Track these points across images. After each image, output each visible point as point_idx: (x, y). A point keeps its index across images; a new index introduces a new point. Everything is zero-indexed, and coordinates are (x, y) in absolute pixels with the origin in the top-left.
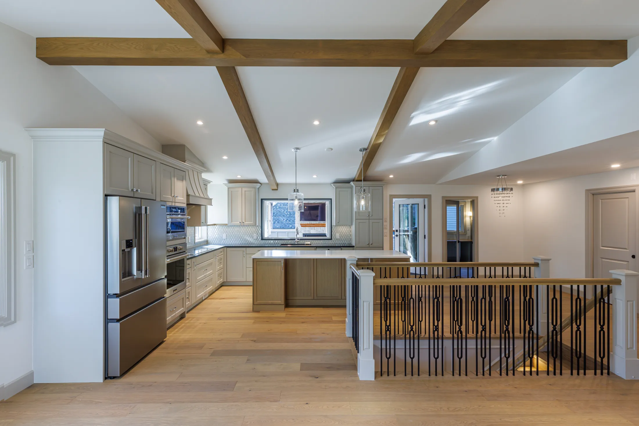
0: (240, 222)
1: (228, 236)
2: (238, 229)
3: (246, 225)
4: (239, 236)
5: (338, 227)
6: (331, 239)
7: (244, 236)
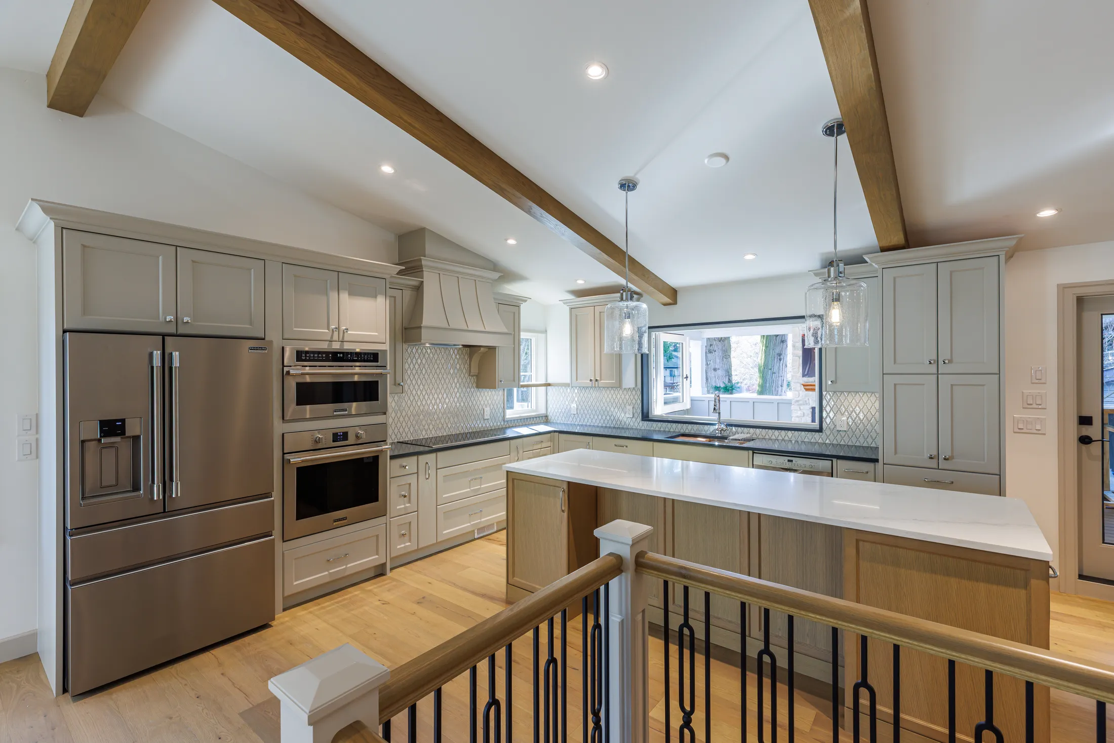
0: (591, 380)
1: (580, 407)
2: (594, 394)
3: (604, 387)
4: (600, 409)
5: (842, 398)
6: (820, 430)
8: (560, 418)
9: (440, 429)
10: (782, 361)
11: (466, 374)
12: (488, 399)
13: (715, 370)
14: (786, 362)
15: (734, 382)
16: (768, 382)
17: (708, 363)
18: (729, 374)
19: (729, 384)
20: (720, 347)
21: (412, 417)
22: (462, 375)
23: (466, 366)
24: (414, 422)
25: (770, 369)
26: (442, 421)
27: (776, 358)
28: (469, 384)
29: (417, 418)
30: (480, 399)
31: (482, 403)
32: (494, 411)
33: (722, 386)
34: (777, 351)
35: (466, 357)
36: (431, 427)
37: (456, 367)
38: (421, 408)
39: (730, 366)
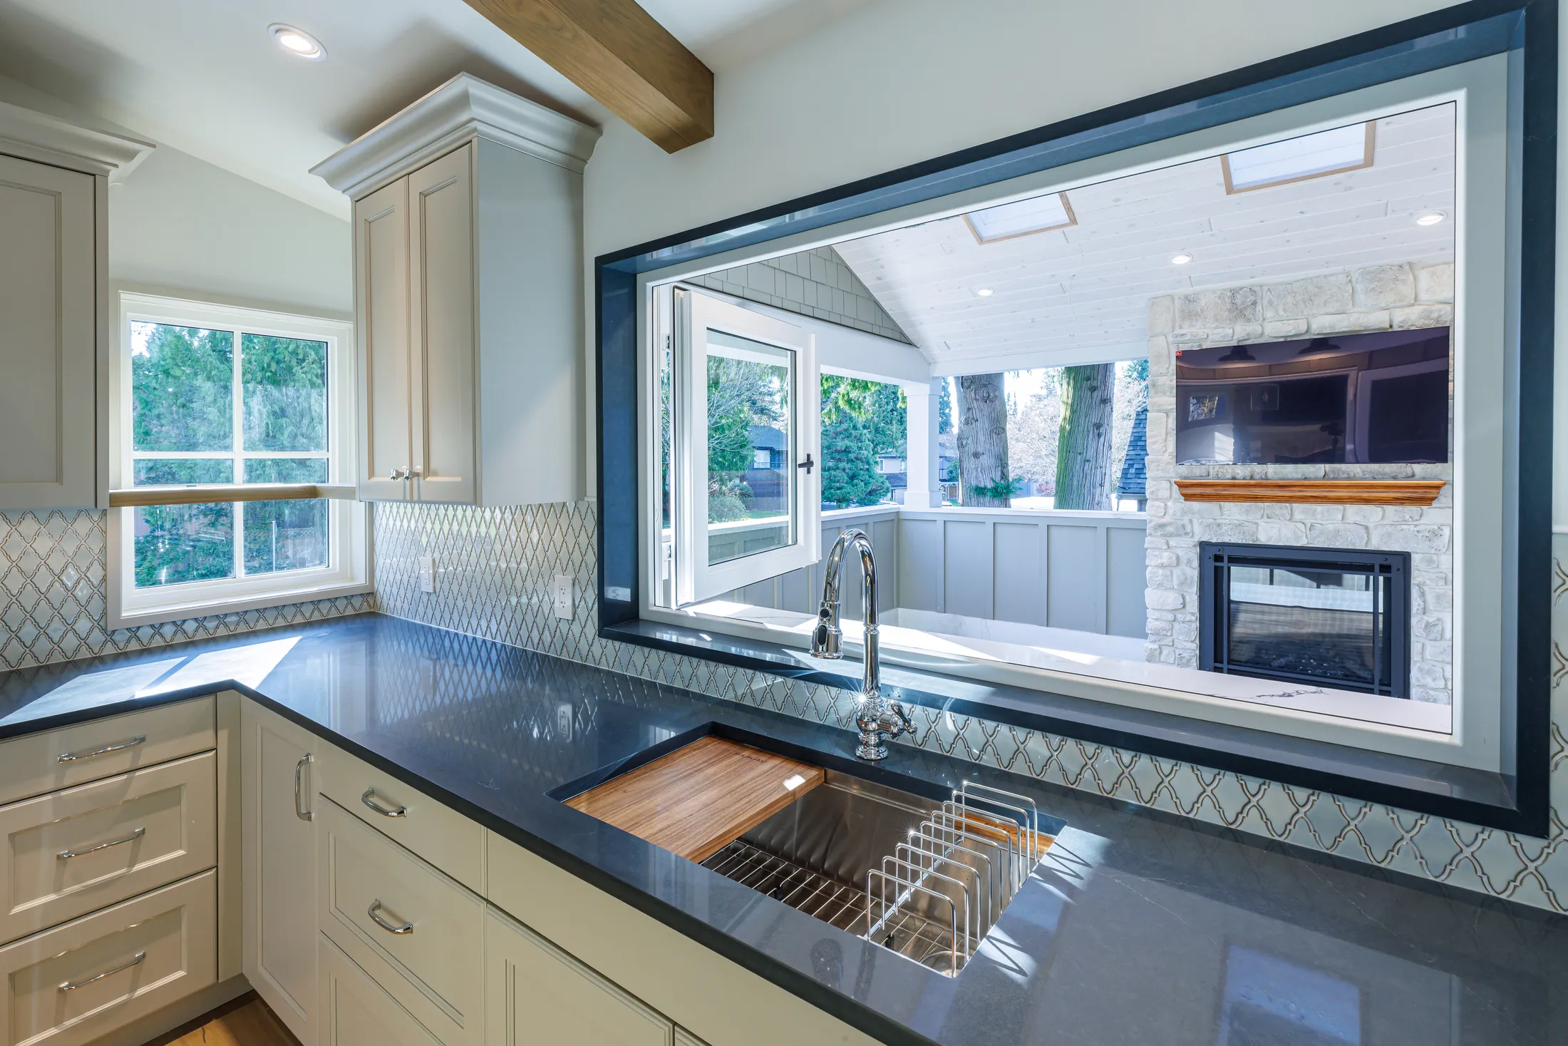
8: (398, 604)
10: (1102, 439)
13: (976, 455)
14: (1110, 442)
15: (1011, 476)
16: (1075, 479)
17: (964, 443)
18: (1002, 461)
19: (1002, 482)
20: (986, 413)
25: (1080, 454)
27: (1091, 433)
33: (989, 485)
34: (1094, 420)
39: (1005, 451)
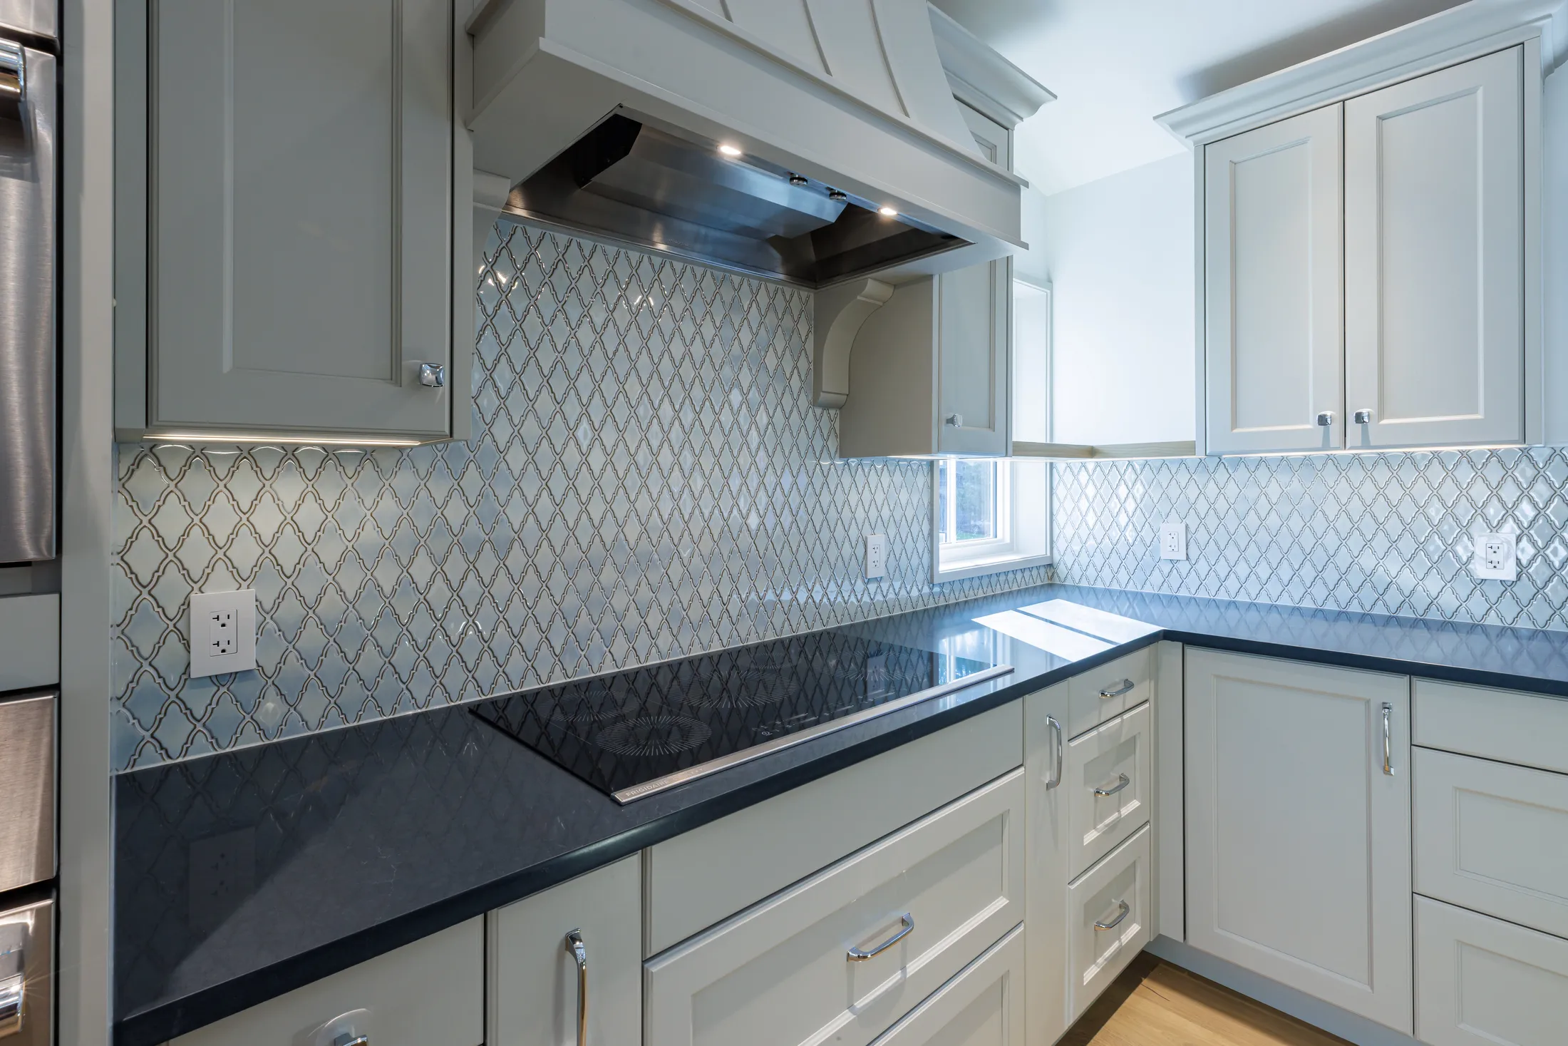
0: (1322, 420)
1: (1202, 536)
2: (1296, 487)
4: (1308, 541)
7: (1355, 542)
8: (1107, 574)
9: (695, 628)
11: (803, 396)
12: (879, 501)
21: (559, 576)
22: (788, 402)
23: (803, 364)
24: (571, 601)
26: (706, 590)
28: (811, 439)
29: (585, 578)
30: (853, 498)
31: (860, 514)
32: (898, 549)
35: (803, 328)
36: (654, 619)
37: (763, 364)
38: (609, 532)
